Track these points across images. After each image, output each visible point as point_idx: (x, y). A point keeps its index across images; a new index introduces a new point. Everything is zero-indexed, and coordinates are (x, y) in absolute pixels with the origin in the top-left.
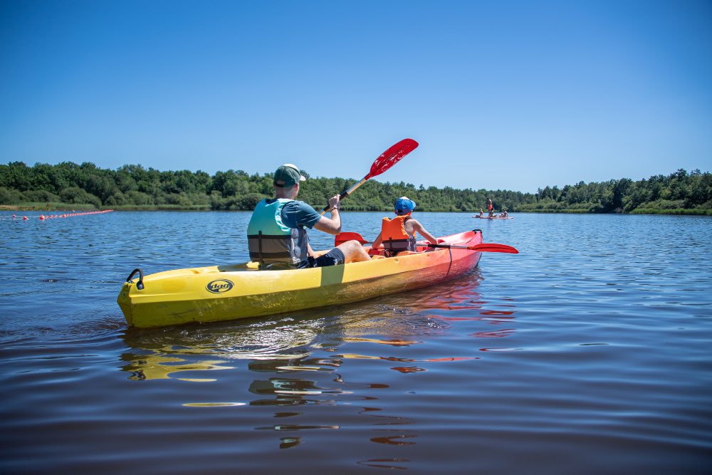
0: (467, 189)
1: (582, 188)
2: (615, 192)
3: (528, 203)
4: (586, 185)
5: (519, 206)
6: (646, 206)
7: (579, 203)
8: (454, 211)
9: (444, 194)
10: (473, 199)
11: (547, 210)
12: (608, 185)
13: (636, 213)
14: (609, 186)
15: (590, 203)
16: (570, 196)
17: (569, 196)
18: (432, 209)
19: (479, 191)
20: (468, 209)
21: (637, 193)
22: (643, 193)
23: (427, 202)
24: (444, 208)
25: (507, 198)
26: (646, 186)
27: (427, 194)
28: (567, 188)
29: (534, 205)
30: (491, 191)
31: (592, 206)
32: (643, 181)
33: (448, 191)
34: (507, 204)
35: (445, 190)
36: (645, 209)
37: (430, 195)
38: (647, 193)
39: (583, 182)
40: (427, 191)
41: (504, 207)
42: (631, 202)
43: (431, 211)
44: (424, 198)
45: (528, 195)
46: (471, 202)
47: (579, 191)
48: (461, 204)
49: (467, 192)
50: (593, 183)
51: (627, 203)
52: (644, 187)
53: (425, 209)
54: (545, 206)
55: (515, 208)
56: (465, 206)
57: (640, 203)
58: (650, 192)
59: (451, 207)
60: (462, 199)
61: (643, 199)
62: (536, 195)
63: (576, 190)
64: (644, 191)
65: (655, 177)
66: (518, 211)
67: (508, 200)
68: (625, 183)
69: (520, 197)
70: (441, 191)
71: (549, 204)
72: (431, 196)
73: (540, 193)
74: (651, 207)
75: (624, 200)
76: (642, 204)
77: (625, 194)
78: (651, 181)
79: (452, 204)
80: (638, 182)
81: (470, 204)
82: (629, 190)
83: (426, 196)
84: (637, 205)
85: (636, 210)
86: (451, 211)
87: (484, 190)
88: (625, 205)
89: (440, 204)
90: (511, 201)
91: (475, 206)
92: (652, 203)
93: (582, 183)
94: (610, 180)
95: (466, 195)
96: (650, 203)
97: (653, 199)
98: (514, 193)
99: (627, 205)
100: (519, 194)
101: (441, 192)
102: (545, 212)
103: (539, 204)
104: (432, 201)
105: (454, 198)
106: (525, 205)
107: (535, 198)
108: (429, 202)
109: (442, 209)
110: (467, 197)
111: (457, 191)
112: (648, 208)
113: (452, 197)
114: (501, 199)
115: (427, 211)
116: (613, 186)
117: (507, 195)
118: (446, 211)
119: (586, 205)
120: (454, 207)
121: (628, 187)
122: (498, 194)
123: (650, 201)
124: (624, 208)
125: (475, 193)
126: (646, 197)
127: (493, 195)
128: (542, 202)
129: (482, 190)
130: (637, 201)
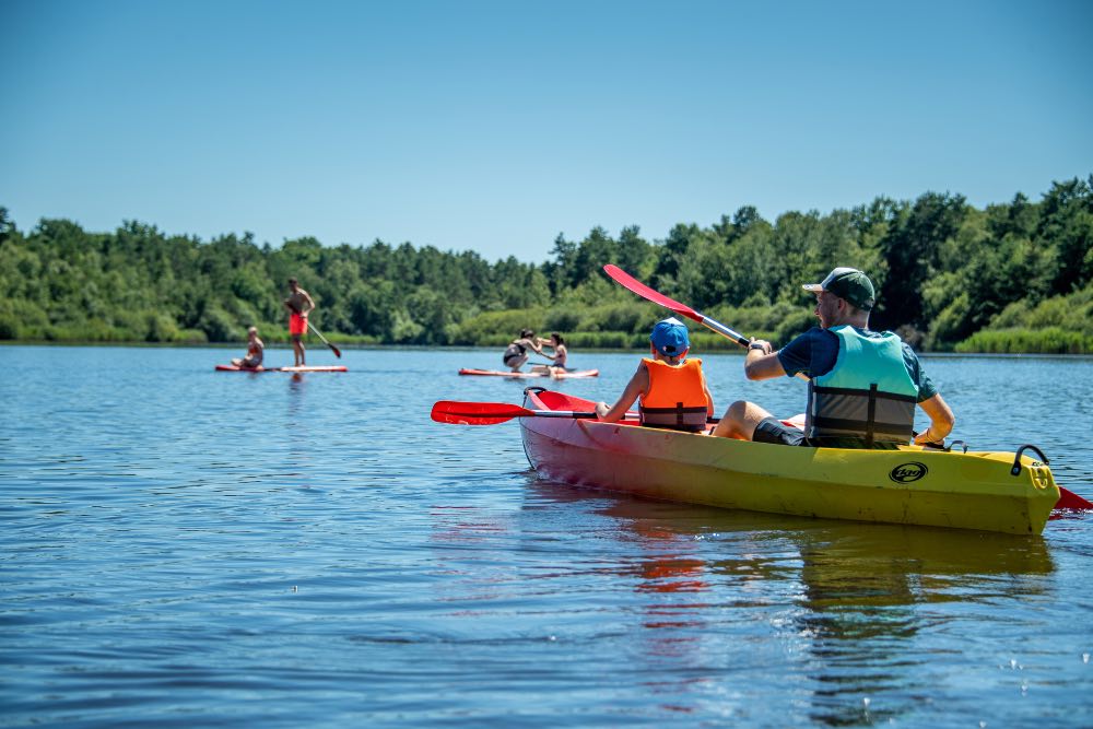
0: (232, 237)
1: (747, 240)
2: (892, 257)
3: (513, 303)
4: (764, 224)
5: (471, 317)
6: (1031, 317)
7: (737, 302)
8: (170, 341)
9: (116, 257)
10: (259, 282)
11: (596, 336)
12: (862, 223)
13: (982, 351)
14: (866, 228)
15: (784, 302)
16: (696, 274)
17: (691, 272)
18: (60, 330)
19: (287, 246)
20: (234, 332)
21: (992, 257)
22: (1019, 258)
23: (30, 294)
24: (118, 324)
25: (419, 281)
26: (1031, 228)
27: (33, 257)
28: (680, 240)
29: (539, 313)
30: (345, 249)
31: (791, 319)
32: (1018, 207)
33: (137, 245)
34: (416, 311)
35: (121, 236)
36: (1026, 333)
37: (45, 261)
38: (1032, 259)
39: (751, 211)
40: (31, 243)
41: (403, 324)
42: (963, 301)
43: (50, 339)
44: (17, 274)
45: (509, 268)
46: (251, 298)
47: (734, 250)
48: (201, 306)
49: (232, 250)
50: (793, 216)
51: (947, 302)
52: (1019, 232)
53: (21, 330)
54: (587, 316)
55: (452, 329)
56: (223, 317)
57: (1003, 304)
58: (1050, 254)
59: (152, 322)
60: (204, 281)
61: (1017, 285)
62: (549, 269)
63: (720, 245)
64: (1021, 249)
65: (1070, 188)
66: (467, 342)
67: (423, 292)
68: (936, 217)
69: (475, 277)
70: (105, 245)
71: (604, 309)
72: (54, 267)
73: (566, 260)
74: (1054, 320)
75: (932, 290)
76: (1014, 308)
77: (938, 265)
78: (1052, 204)
79: (158, 305)
80: (992, 210)
81: (244, 307)
82: (952, 246)
83: (25, 268)
84: (989, 311)
85: (984, 336)
86: (152, 339)
87: (312, 242)
88: (935, 314)
89: (98, 304)
90: (434, 297)
91: (267, 315)
92: (1058, 303)
93: (748, 214)
94: (869, 203)
95: (223, 262)
96: (1048, 305)
97: (1062, 284)
98: (448, 258)
99: (946, 314)
100: (471, 266)
101: (105, 250)
102: (586, 345)
103: (561, 310)
104: (56, 292)
105: (169, 277)
106: (499, 314)
107: (540, 281)
108: (45, 293)
109: (108, 328)
110: (231, 274)
111: (181, 244)
112: (1039, 325)
113: (157, 276)
114: (388, 286)
115: (31, 340)
116: (882, 229)
117: (416, 267)
118: (128, 341)
119: (766, 312)
120: (168, 323)
121: (948, 231)
122: (374, 262)
123: (1050, 296)
124: (935, 326)
125: (266, 253)
126: (1030, 275)
127: (354, 269)
128: (572, 302)
129: (303, 242)
130: (990, 297)
